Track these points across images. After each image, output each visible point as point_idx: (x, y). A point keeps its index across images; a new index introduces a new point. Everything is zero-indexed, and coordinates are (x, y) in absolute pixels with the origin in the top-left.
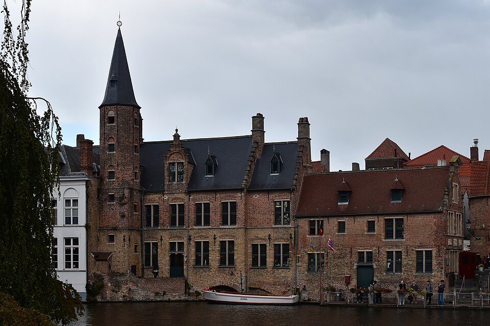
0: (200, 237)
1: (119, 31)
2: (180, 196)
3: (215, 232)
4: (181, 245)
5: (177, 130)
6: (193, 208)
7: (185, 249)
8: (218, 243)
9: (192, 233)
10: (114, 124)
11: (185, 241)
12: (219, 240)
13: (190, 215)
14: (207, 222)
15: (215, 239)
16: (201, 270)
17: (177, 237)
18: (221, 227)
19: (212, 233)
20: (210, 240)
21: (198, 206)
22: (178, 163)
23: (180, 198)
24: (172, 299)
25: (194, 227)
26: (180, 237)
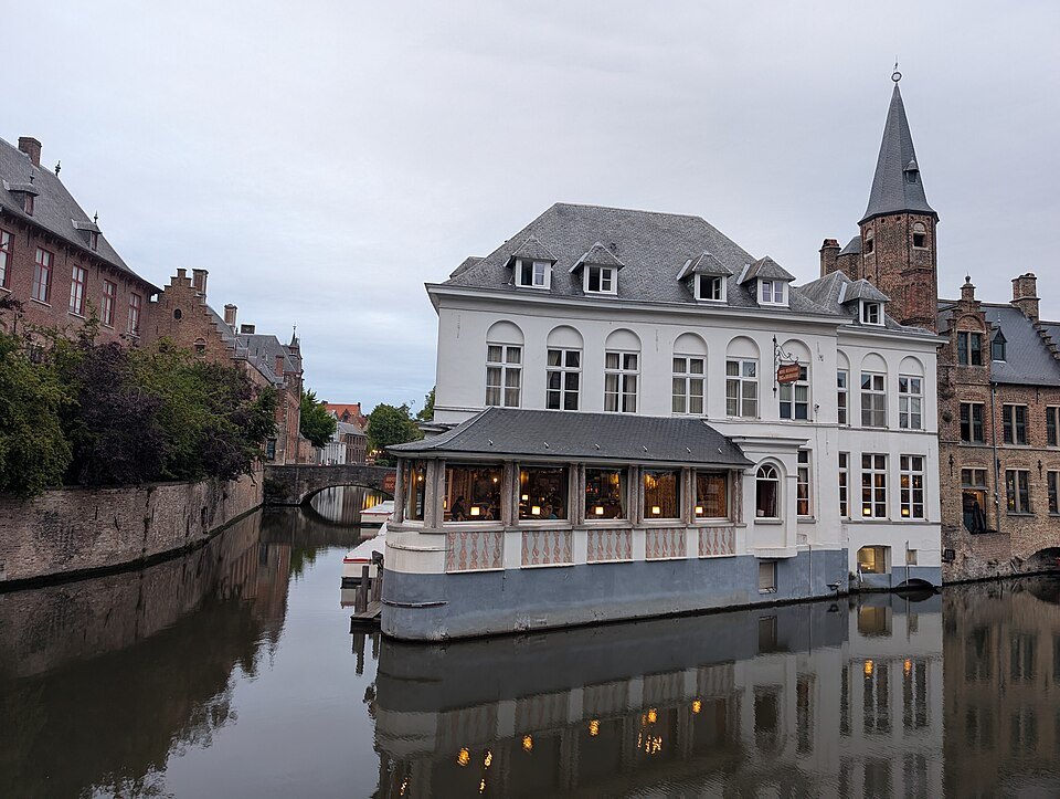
0: (1016, 462)
1: (897, 88)
2: (978, 390)
3: (1039, 456)
4: (982, 475)
5: (968, 279)
6: (999, 412)
7: (991, 483)
8: (1045, 475)
9: (1000, 455)
10: (927, 249)
11: (989, 468)
12: (1046, 469)
13: (995, 423)
14: (1023, 438)
15: (1040, 467)
16: (1021, 521)
17: (975, 460)
18: (1049, 448)
19: (1034, 458)
20: (1033, 469)
21: (1007, 410)
22: (972, 334)
23: (978, 394)
24: (1001, 573)
25: (1005, 446)
26: (980, 462)
